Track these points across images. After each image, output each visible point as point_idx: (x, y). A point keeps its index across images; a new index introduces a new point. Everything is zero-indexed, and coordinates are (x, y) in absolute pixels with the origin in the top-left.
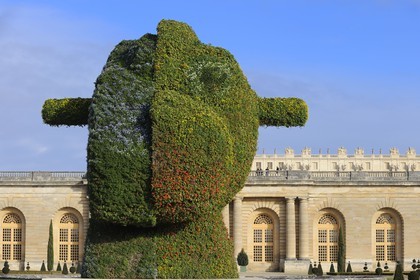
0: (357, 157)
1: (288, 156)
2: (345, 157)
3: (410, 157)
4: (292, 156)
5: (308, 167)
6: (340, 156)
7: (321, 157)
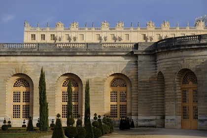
0: (117, 29)
1: (58, 29)
2: (108, 29)
3: (164, 29)
4: (62, 29)
5: (75, 39)
6: (103, 29)
7: (87, 29)
